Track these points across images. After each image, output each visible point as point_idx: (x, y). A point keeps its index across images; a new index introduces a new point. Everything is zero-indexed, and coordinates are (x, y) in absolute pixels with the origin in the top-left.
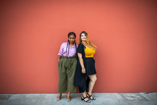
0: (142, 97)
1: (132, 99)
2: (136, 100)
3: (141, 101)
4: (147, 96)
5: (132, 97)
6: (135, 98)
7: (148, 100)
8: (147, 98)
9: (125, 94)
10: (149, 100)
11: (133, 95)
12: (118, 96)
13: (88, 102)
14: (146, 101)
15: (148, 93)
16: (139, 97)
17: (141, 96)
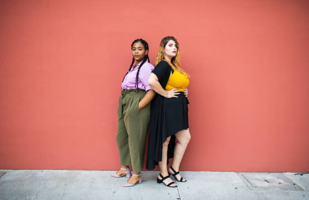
0: (288, 182)
1: (266, 184)
2: (275, 187)
3: (286, 190)
4: (301, 179)
5: (265, 180)
6: (272, 182)
7: (301, 189)
8: (299, 185)
9: (250, 176)
10: (304, 188)
11: (269, 176)
12: (234, 178)
13: (171, 185)
14: (296, 190)
15: (302, 175)
16: (281, 181)
17: (287, 180)
